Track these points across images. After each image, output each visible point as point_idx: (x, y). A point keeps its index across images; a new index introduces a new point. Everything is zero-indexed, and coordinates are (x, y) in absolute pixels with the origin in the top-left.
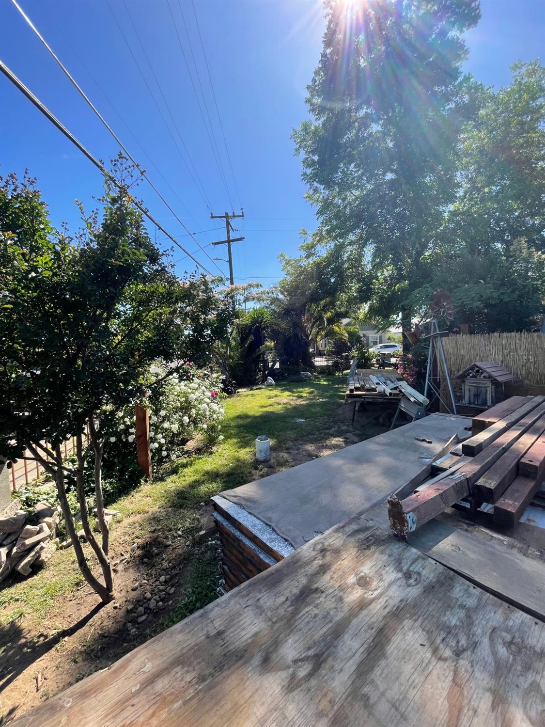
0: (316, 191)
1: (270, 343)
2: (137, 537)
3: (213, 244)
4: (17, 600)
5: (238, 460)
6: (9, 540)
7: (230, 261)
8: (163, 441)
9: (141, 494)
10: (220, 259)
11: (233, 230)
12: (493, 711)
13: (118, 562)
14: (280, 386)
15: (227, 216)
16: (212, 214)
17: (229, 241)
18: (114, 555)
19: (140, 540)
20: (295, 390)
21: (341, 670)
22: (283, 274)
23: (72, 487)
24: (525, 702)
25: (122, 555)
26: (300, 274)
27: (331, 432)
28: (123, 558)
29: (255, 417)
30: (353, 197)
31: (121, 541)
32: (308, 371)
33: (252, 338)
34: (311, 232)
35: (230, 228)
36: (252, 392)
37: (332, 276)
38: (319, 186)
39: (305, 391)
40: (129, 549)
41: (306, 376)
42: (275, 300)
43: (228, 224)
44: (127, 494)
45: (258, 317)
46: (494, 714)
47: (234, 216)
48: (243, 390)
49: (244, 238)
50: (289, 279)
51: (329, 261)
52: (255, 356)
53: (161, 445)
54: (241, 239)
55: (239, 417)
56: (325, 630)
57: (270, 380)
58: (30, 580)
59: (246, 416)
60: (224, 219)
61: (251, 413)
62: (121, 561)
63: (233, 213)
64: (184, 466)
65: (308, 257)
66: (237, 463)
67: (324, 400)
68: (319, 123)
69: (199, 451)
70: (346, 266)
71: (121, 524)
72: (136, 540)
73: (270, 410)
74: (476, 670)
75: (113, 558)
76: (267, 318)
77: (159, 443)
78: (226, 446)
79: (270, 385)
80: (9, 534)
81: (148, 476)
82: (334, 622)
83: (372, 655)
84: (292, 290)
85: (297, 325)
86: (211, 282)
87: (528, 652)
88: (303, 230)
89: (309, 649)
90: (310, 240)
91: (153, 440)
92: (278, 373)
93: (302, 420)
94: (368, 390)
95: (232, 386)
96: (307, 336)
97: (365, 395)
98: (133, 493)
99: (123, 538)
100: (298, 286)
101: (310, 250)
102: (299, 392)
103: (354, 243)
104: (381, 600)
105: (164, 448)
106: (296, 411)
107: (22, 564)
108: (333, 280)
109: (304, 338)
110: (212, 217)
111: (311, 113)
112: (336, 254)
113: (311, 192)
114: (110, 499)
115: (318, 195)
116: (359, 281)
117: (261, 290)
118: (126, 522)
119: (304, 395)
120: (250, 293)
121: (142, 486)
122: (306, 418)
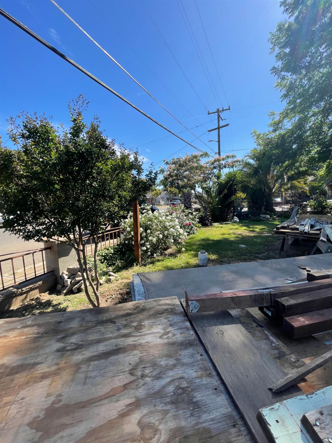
0: (283, 78)
1: (241, 195)
2: (121, 289)
3: (208, 131)
4: (69, 301)
5: (188, 263)
6: (72, 277)
7: (219, 142)
8: (149, 247)
9: (132, 270)
10: (212, 141)
11: (222, 120)
12: (126, 406)
13: (109, 297)
14: (242, 223)
15: (218, 111)
16: (209, 111)
17: (219, 128)
18: (109, 294)
19: (121, 291)
20: (251, 227)
21: (83, 354)
22: (255, 146)
23: (106, 261)
24: (148, 414)
25: (112, 295)
26: (267, 145)
27: (260, 256)
28: (112, 296)
29: (213, 241)
30: (320, 75)
31: (114, 289)
32: (268, 215)
33: (226, 191)
34: (277, 112)
35: (220, 119)
36: (222, 225)
37: (294, 143)
38: (285, 74)
39: (258, 228)
40: (116, 293)
41: (263, 218)
42: (247, 164)
43: (219, 116)
44: (127, 269)
45: (232, 177)
46: (124, 408)
47: (223, 110)
48: (216, 224)
49: (229, 124)
50: (260, 148)
51: (292, 132)
52: (227, 202)
53: (147, 249)
54: (227, 125)
55: (203, 240)
56: (96, 338)
57: (236, 219)
58: (76, 295)
59: (208, 240)
60: (216, 114)
61: (211, 238)
62: (111, 297)
63: (223, 108)
64: (158, 261)
65: (275, 131)
66: (187, 265)
67: (269, 235)
68: (292, 19)
69: (171, 255)
70: (308, 133)
71: (117, 282)
72: (120, 291)
73: (226, 237)
74: (143, 387)
75: (108, 295)
76: (239, 177)
77: (147, 247)
78: (186, 255)
79: (235, 222)
80: (73, 275)
81: (138, 262)
82: (104, 336)
83: (103, 356)
84: (260, 157)
85: (263, 182)
86: (200, 156)
87: (186, 397)
88: (271, 112)
89: (82, 341)
90: (277, 118)
91: (143, 245)
92: (244, 214)
93: (243, 246)
94: (292, 229)
95: (208, 221)
96: (271, 190)
97: (288, 232)
98: (129, 269)
99: (115, 288)
100: (265, 153)
101: (277, 126)
102: (254, 228)
103: (317, 114)
104: (137, 338)
105: (149, 250)
106: (243, 240)
107: (74, 287)
108: (294, 147)
109: (267, 190)
110: (209, 114)
111: (285, 13)
112: (300, 126)
113: (279, 80)
114: (118, 270)
115: (286, 81)
116: (319, 145)
117: (235, 159)
118: (120, 281)
119: (257, 230)
120: (227, 162)
121: (135, 267)
122: (247, 245)
